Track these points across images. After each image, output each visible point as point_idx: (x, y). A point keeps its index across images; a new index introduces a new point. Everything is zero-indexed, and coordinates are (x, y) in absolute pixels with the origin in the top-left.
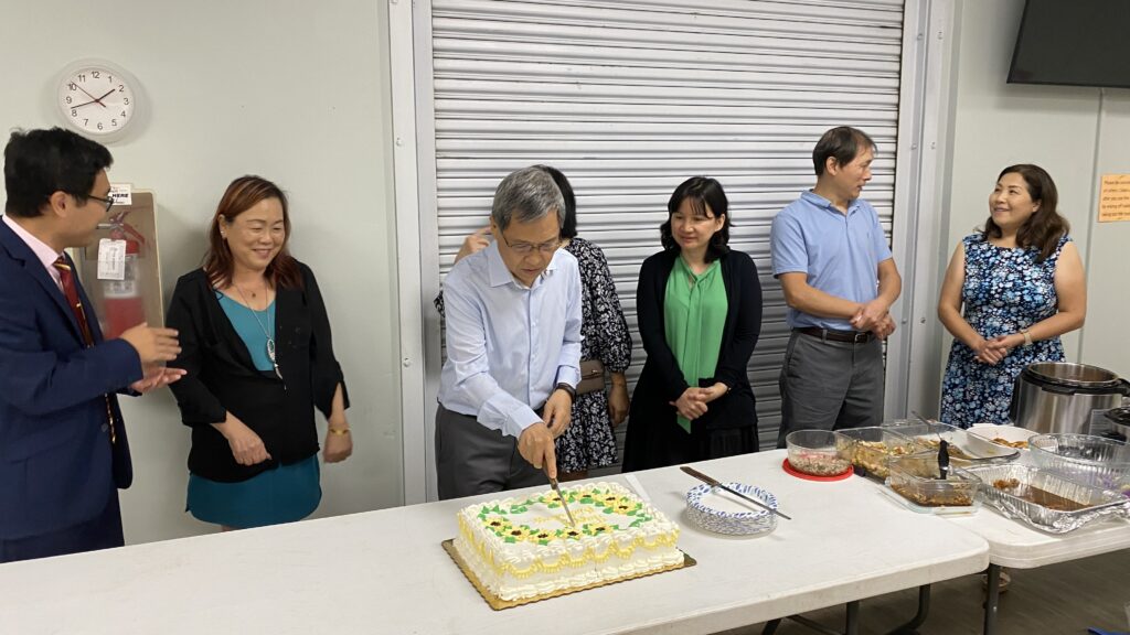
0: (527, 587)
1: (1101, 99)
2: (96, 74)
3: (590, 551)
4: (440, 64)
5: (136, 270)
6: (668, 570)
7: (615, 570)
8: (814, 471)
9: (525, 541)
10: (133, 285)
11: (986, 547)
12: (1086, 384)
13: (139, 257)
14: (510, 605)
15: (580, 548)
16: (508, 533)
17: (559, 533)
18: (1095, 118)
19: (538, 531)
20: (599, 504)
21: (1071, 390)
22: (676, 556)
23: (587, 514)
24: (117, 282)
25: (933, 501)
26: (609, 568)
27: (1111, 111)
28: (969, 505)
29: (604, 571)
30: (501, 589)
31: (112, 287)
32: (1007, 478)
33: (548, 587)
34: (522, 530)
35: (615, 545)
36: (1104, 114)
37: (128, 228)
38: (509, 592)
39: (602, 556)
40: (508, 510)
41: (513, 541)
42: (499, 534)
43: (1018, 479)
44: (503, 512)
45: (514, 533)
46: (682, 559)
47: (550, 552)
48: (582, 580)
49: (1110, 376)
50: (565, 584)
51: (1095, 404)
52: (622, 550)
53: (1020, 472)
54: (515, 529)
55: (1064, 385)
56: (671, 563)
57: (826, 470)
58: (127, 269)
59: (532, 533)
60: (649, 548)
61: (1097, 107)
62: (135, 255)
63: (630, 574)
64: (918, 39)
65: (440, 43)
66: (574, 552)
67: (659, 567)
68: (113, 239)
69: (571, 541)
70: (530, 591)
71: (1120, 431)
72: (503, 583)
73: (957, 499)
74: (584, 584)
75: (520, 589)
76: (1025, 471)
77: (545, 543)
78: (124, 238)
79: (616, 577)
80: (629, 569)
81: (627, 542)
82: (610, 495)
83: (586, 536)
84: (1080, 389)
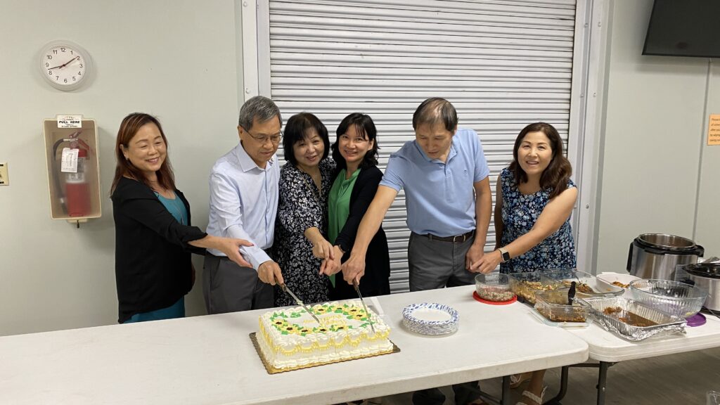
0: (291, 361)
1: (709, 66)
2: (63, 49)
3: (332, 341)
4: (274, 43)
5: (85, 167)
6: (381, 354)
7: (348, 353)
8: (490, 298)
9: (294, 334)
10: (83, 176)
11: (586, 347)
12: (675, 248)
13: (87, 159)
14: (280, 371)
15: (326, 338)
16: (285, 329)
17: (315, 329)
18: (705, 78)
19: (303, 328)
20: (346, 313)
21: (663, 252)
22: (387, 346)
23: (336, 319)
24: (73, 174)
25: (560, 319)
26: (344, 351)
27: (715, 73)
28: (584, 322)
29: (341, 353)
30: (275, 362)
31: (70, 176)
32: (614, 306)
33: (305, 362)
34: (293, 327)
35: (348, 338)
36: (711, 75)
37: (80, 141)
38: (279, 363)
39: (339, 344)
40: (289, 315)
41: (286, 333)
42: (279, 329)
43: (621, 307)
44: (286, 317)
45: (288, 329)
46: (391, 348)
47: (306, 341)
48: (326, 358)
49: (691, 243)
50: (315, 360)
51: (679, 262)
52: (353, 341)
53: (622, 303)
54: (289, 326)
55: (660, 249)
56: (384, 350)
57: (498, 298)
58: (79, 166)
59: (299, 329)
60: (370, 340)
61: (707, 70)
62: (84, 158)
63: (357, 356)
64: (585, 27)
65: (274, 30)
66: (322, 341)
67: (376, 352)
68: (72, 148)
69: (322, 335)
70: (293, 363)
71: (691, 279)
72: (276, 358)
73: (576, 318)
74: (328, 360)
75: (287, 362)
76: (626, 302)
77: (304, 335)
78: (77, 147)
79: (348, 357)
80: (357, 353)
81: (356, 336)
82: (354, 308)
83: (331, 332)
84: (669, 251)
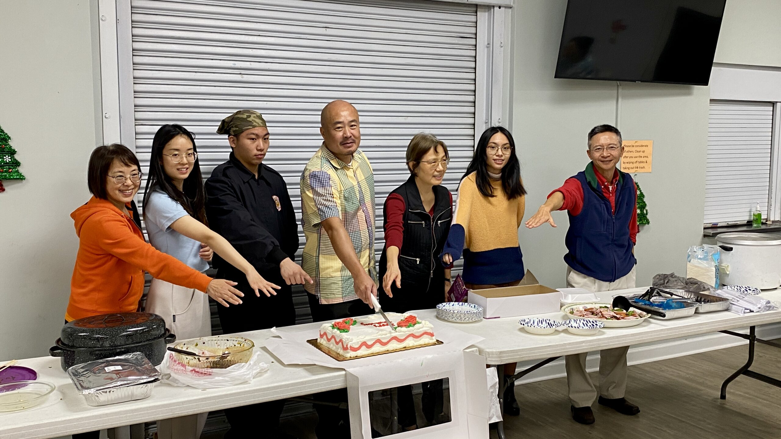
1: (617, 89)
4: (137, 60)
18: (615, 102)
27: (624, 97)
36: (620, 100)
61: (616, 95)
64: (487, 47)
65: (137, 46)
